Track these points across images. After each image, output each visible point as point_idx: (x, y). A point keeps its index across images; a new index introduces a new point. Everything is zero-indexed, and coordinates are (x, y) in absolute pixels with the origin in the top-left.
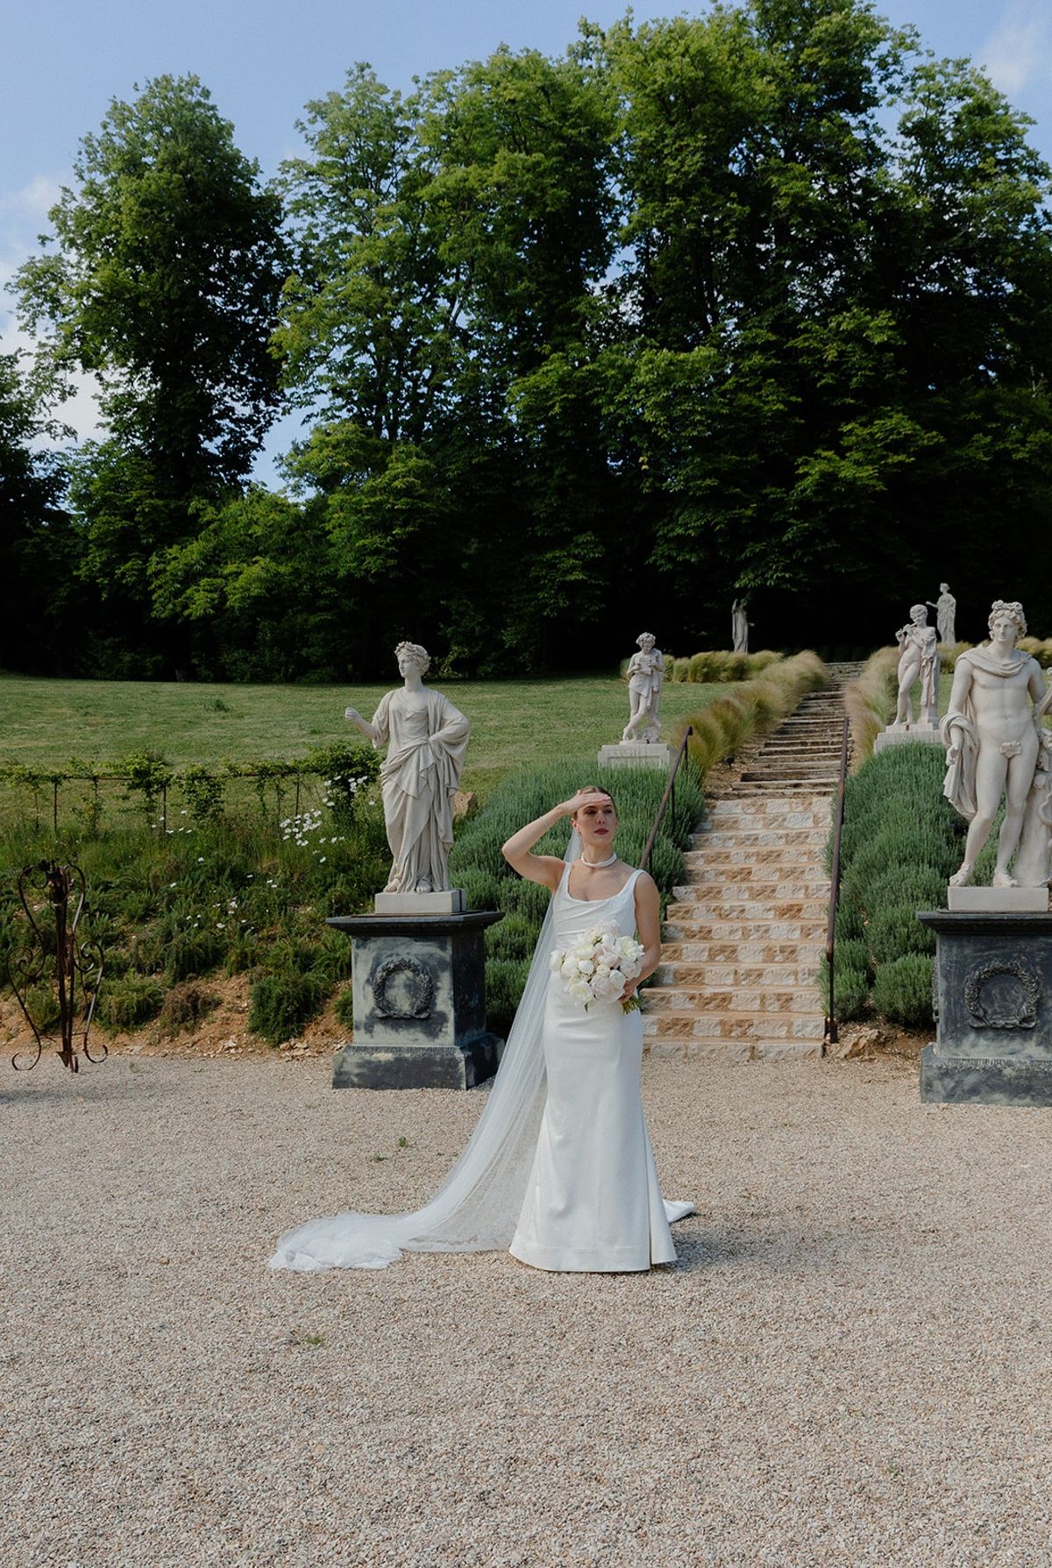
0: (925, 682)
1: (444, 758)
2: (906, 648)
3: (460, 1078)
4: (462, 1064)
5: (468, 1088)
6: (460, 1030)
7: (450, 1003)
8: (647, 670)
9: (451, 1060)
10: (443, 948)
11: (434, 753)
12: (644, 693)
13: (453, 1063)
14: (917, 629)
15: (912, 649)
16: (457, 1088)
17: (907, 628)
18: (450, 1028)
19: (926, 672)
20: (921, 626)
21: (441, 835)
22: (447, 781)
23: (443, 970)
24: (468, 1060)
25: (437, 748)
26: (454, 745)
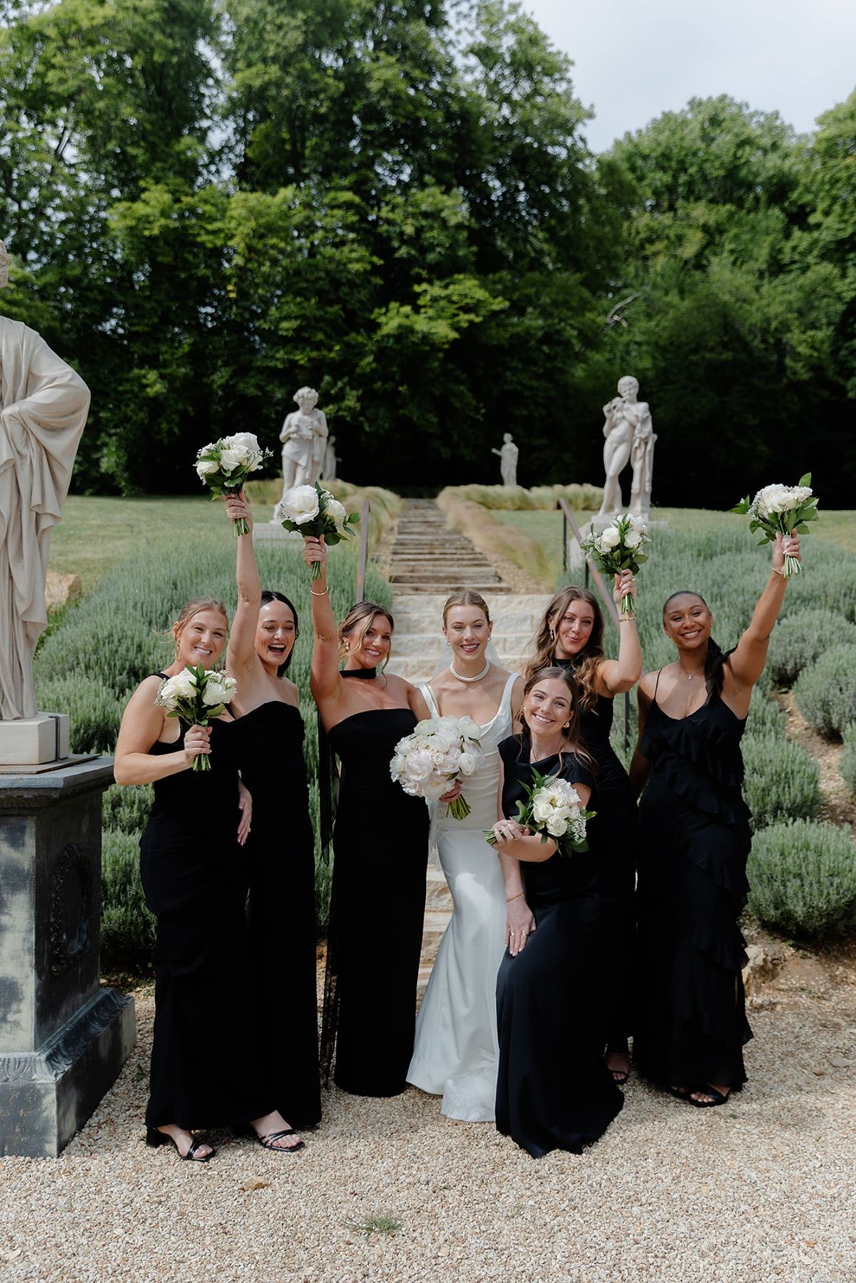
0: (637, 467)
1: (32, 452)
2: (614, 426)
3: (44, 1131)
4: (50, 1101)
5: (62, 1147)
6: (47, 1010)
7: (29, 959)
8: (307, 433)
9: (23, 1090)
10: (16, 842)
11: (11, 441)
12: (303, 461)
13: (30, 1097)
14: (627, 405)
15: (622, 428)
16: (36, 1152)
17: (617, 401)
18: (26, 1012)
19: (639, 453)
20: (631, 402)
21: (21, 607)
22: (37, 499)
23: (15, 888)
24: (62, 1088)
25: (17, 430)
26: (54, 430)
